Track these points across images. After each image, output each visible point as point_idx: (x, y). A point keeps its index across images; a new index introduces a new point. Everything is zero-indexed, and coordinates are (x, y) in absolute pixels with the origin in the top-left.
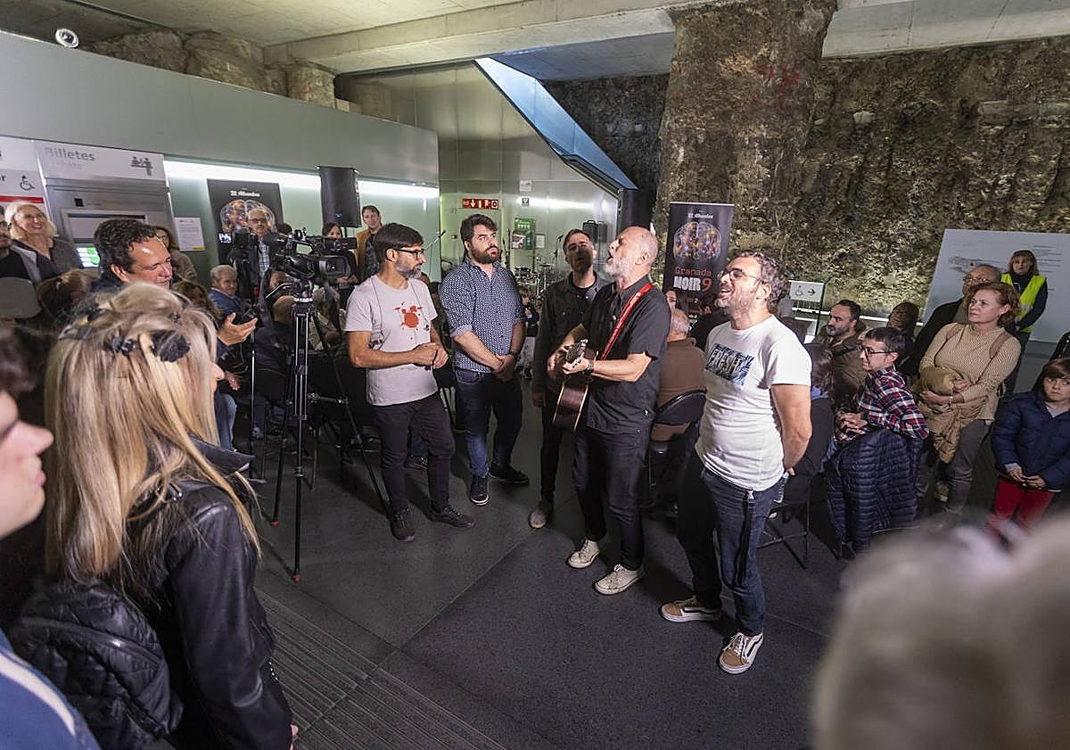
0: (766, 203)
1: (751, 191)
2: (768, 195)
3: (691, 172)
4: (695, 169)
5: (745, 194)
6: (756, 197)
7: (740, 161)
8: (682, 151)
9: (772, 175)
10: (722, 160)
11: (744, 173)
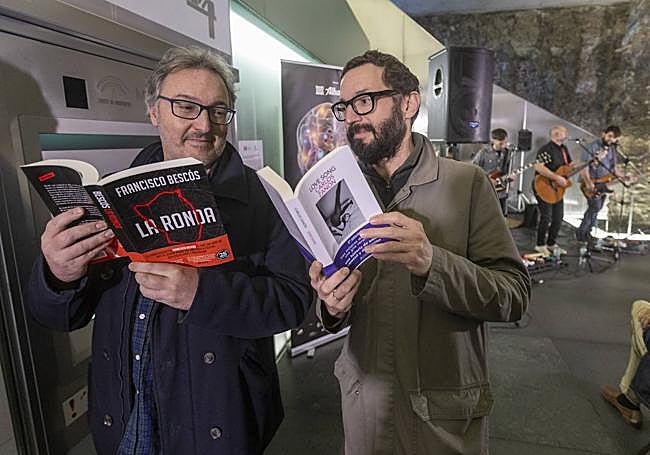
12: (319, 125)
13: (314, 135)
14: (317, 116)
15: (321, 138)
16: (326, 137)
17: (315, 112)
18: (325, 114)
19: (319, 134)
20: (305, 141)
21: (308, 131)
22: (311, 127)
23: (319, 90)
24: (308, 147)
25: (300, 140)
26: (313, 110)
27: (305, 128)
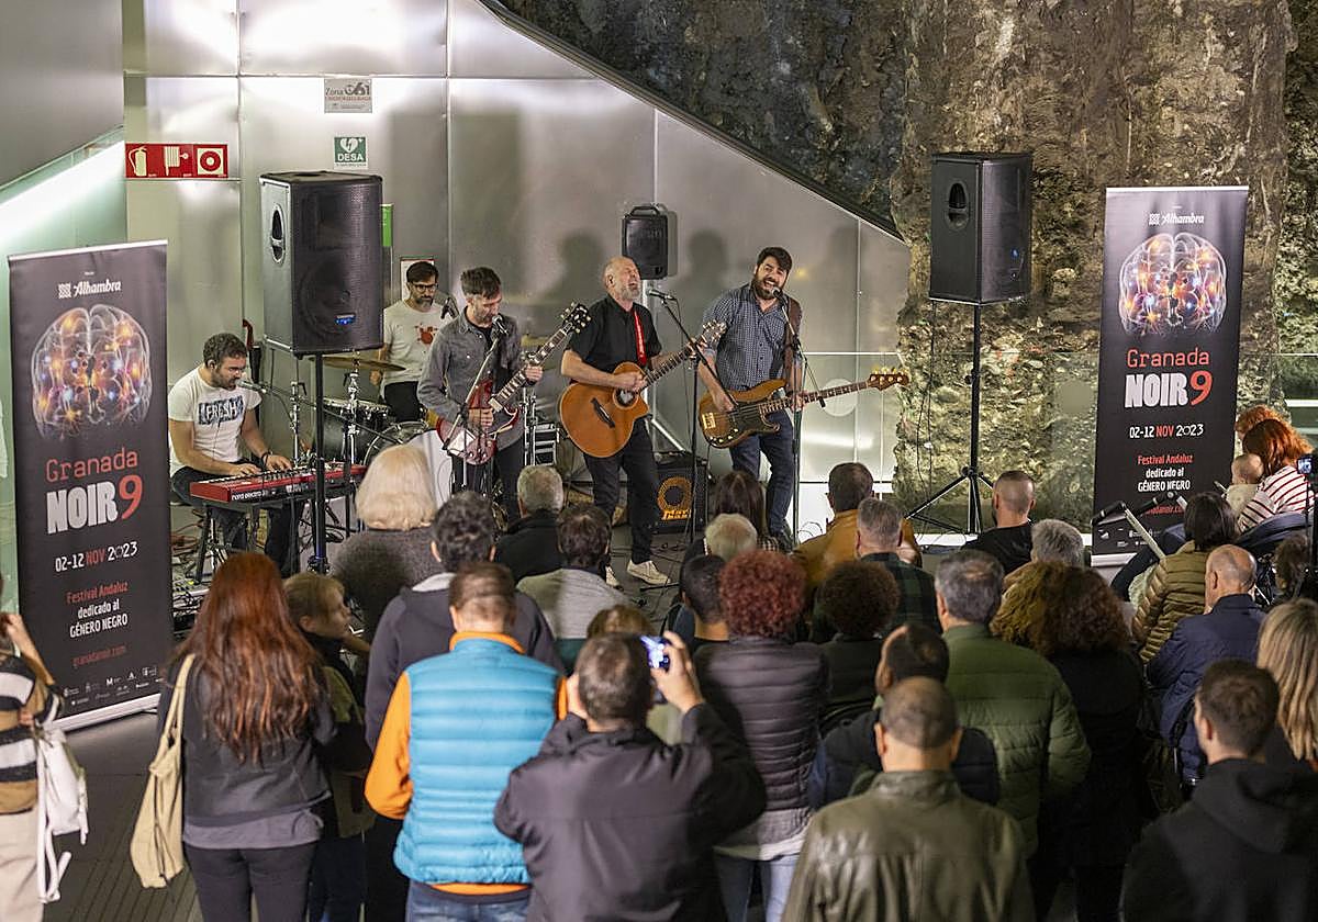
0: (1240, 159)
1: (1202, 129)
2: (1243, 139)
3: (1038, 81)
4: (1050, 74)
5: (1184, 139)
6: (1215, 145)
7: (1163, 53)
8: (1008, 28)
9: (1248, 91)
10: (1110, 50)
11: (1178, 84)
12: (63, 347)
13: (57, 364)
14: (60, 332)
15: (68, 367)
16: (74, 365)
17: (59, 326)
18: (74, 328)
19: (64, 361)
20: (44, 376)
21: (48, 359)
22: (53, 352)
23: (64, 291)
24: (48, 384)
25: (37, 376)
26: (54, 325)
27: (42, 357)
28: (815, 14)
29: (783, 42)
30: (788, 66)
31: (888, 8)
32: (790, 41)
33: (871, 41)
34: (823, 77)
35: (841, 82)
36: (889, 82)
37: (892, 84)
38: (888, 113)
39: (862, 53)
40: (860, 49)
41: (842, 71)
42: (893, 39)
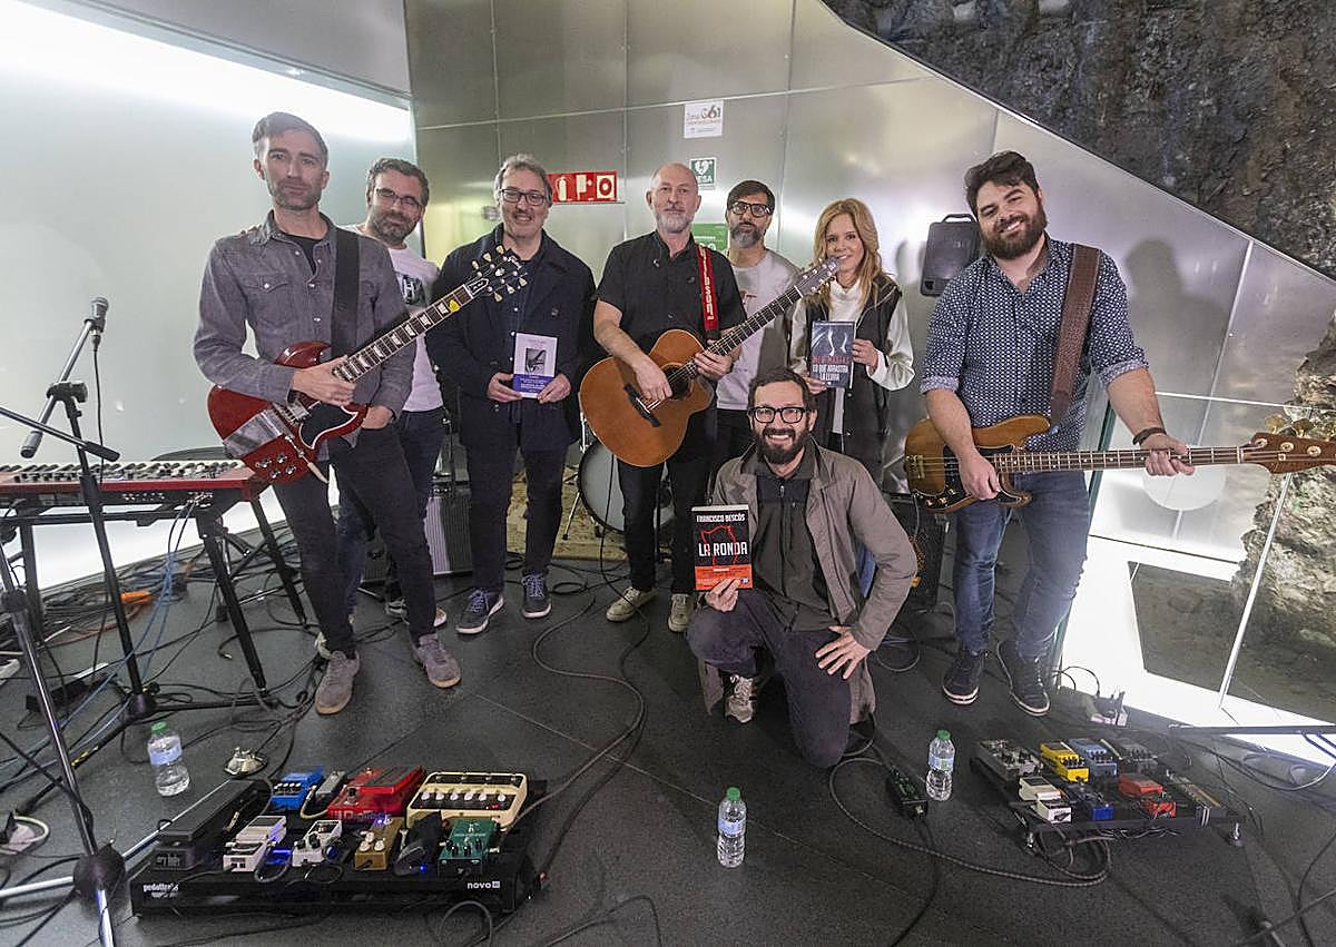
28: (1210, 132)
29: (1172, 158)
30: (1173, 179)
31: (1287, 121)
32: (1180, 157)
33: (1262, 152)
34: (1205, 186)
35: (1222, 191)
36: (1271, 191)
37: (1274, 193)
38: (1264, 218)
39: (1250, 163)
40: (1249, 159)
41: (1225, 181)
42: (1285, 151)
